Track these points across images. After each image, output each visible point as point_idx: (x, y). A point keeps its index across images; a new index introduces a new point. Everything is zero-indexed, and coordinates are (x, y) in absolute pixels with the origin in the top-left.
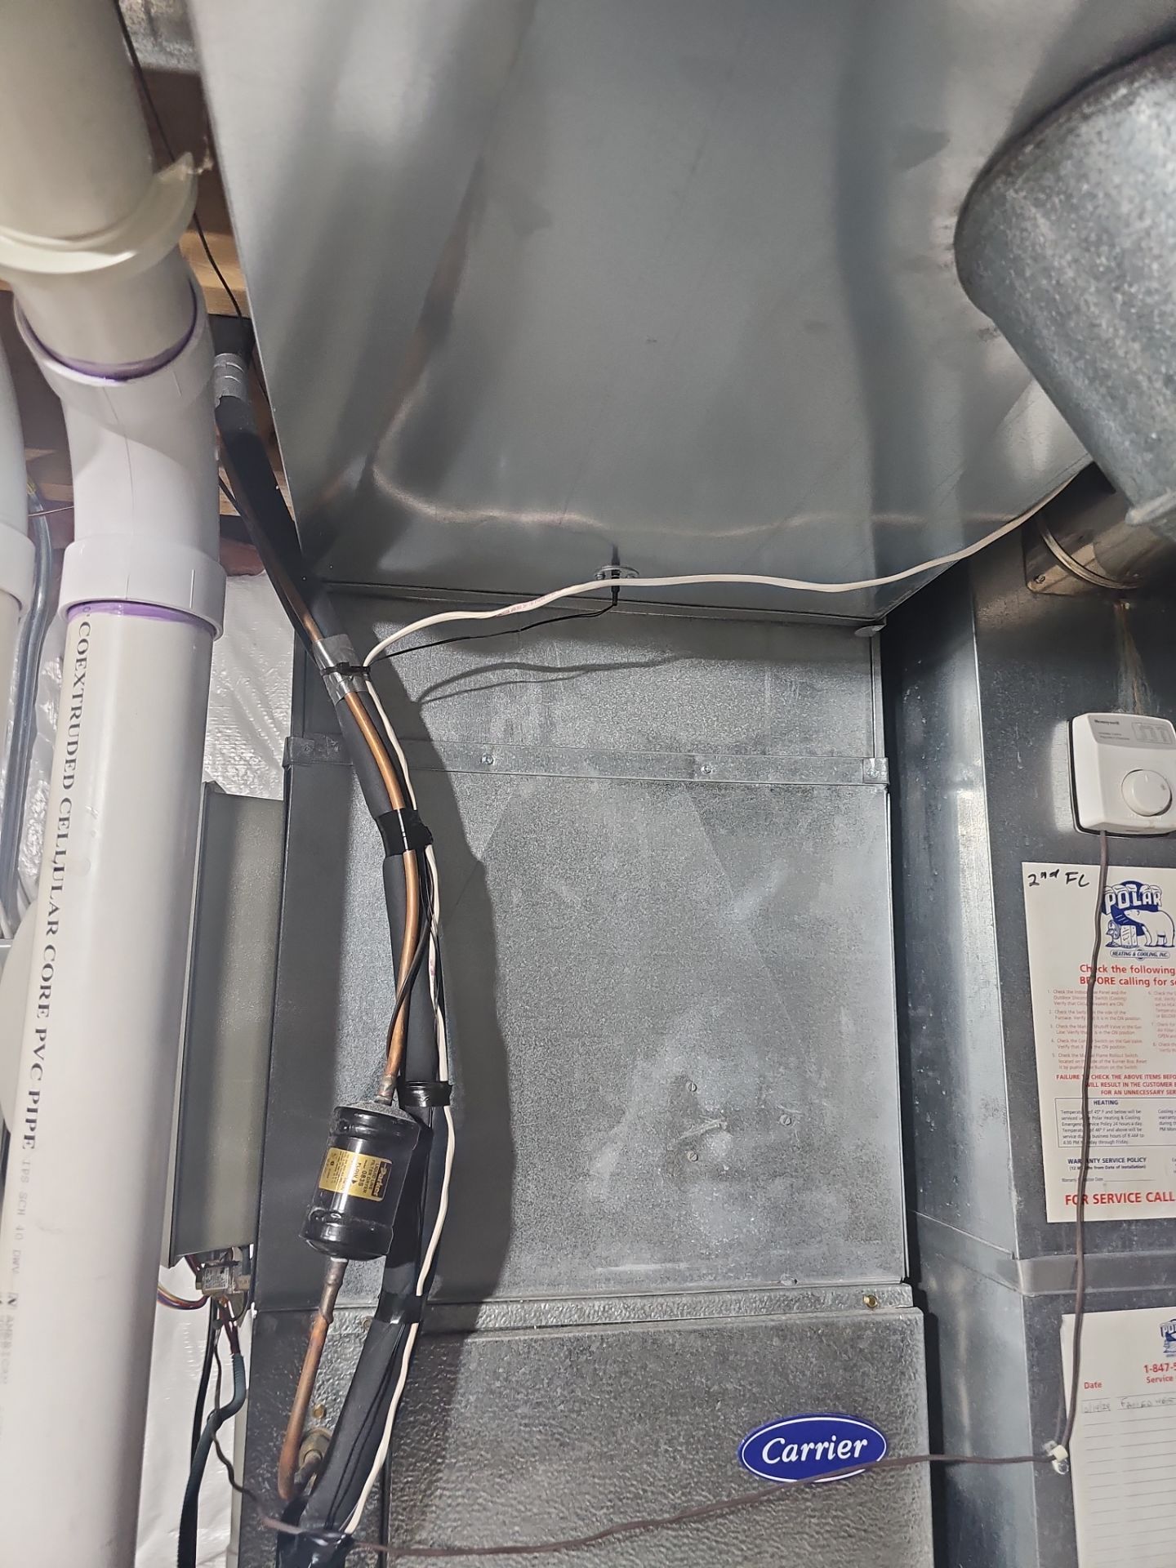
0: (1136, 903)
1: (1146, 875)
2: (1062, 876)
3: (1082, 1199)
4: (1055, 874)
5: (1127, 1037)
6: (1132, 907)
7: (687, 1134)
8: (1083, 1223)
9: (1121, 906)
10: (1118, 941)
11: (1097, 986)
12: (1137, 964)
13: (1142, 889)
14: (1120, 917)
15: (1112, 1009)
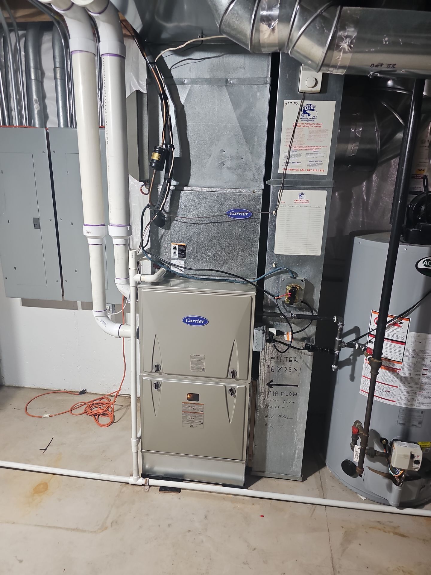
0: (309, 109)
1: (312, 102)
2: (293, 103)
3: (286, 169)
5: (301, 138)
6: (308, 110)
7: (223, 160)
8: (285, 174)
9: (305, 110)
10: (303, 118)
11: (296, 127)
12: (307, 122)
13: (311, 106)
14: (305, 112)
15: (299, 132)
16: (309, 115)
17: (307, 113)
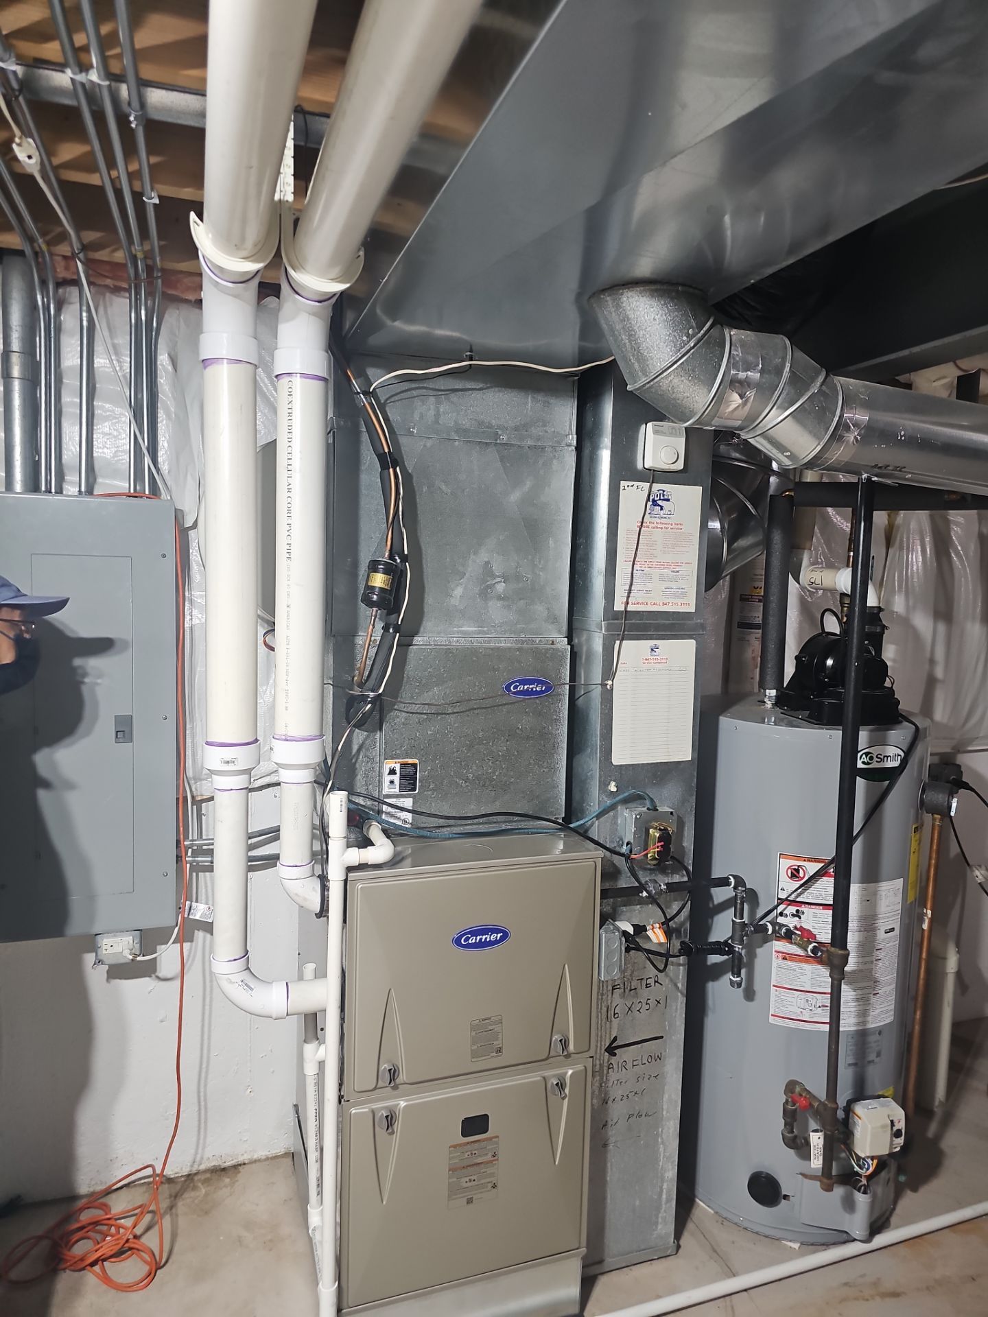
0: (662, 498)
1: (667, 487)
2: (635, 487)
3: (627, 603)
4: (632, 486)
5: (651, 548)
6: (660, 499)
7: (488, 583)
8: (626, 611)
9: (656, 499)
10: (653, 512)
11: (643, 529)
12: (659, 521)
13: (665, 493)
14: (655, 503)
15: (647, 537)
16: (662, 509)
17: (659, 505)
